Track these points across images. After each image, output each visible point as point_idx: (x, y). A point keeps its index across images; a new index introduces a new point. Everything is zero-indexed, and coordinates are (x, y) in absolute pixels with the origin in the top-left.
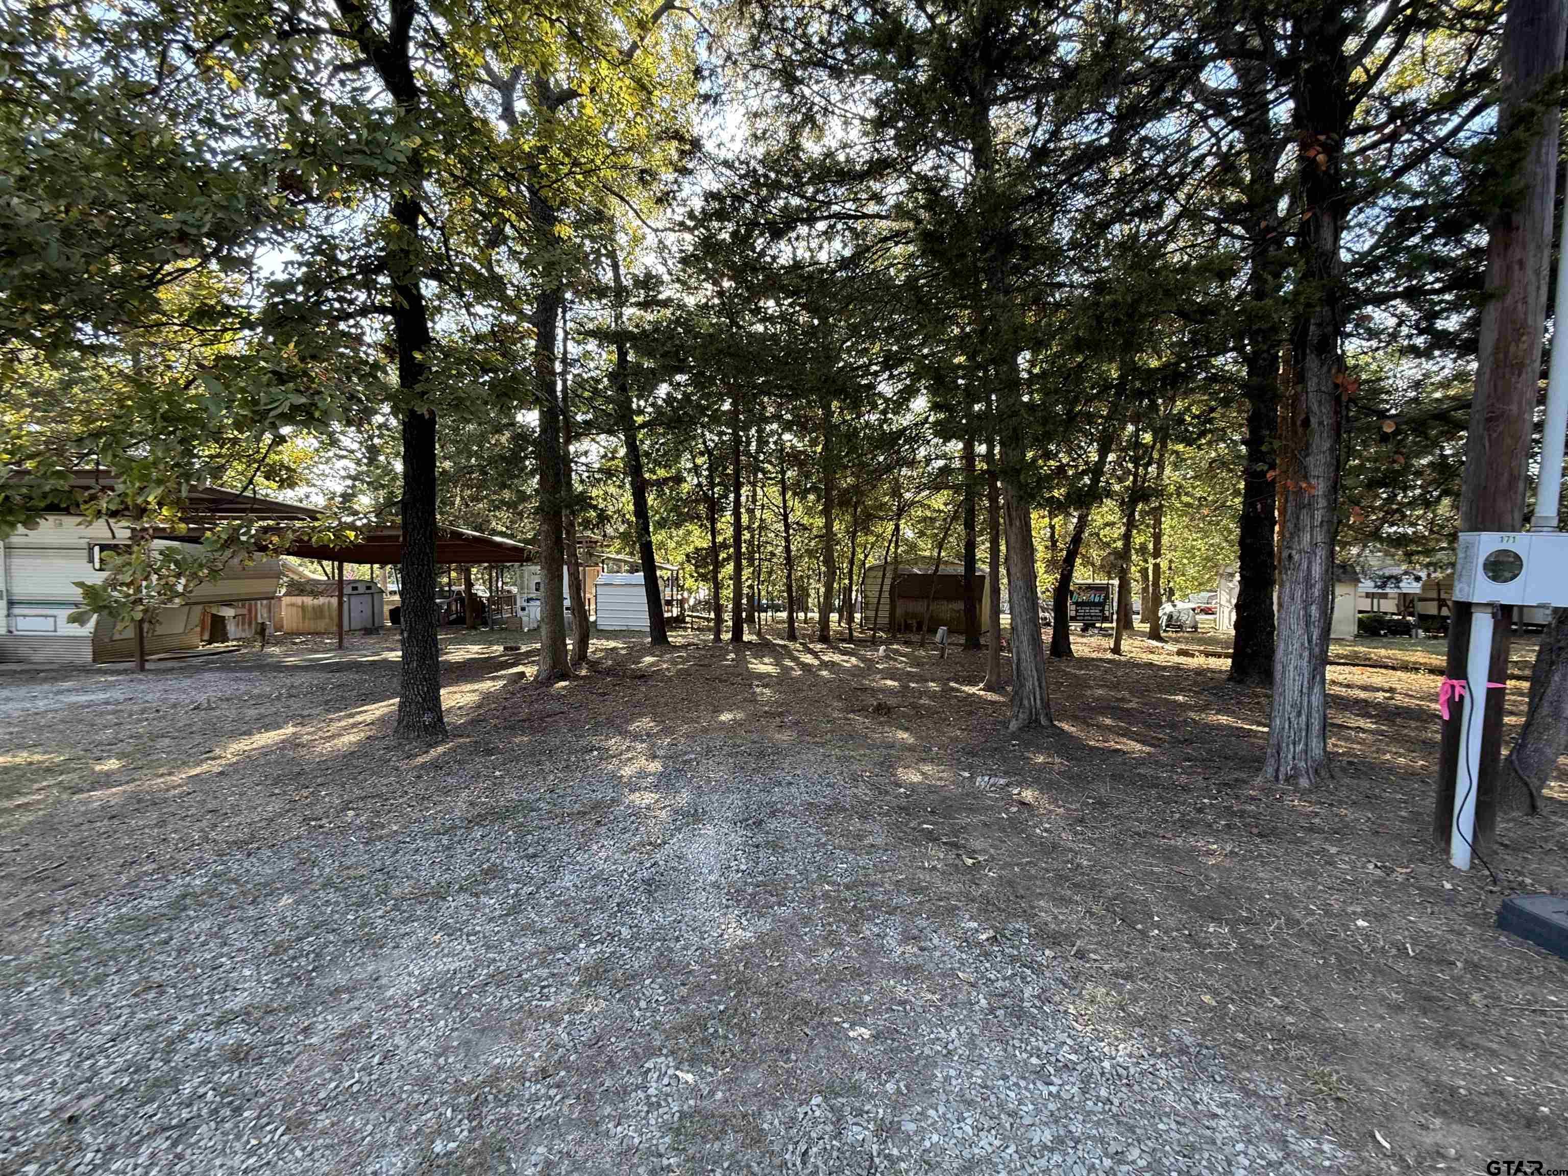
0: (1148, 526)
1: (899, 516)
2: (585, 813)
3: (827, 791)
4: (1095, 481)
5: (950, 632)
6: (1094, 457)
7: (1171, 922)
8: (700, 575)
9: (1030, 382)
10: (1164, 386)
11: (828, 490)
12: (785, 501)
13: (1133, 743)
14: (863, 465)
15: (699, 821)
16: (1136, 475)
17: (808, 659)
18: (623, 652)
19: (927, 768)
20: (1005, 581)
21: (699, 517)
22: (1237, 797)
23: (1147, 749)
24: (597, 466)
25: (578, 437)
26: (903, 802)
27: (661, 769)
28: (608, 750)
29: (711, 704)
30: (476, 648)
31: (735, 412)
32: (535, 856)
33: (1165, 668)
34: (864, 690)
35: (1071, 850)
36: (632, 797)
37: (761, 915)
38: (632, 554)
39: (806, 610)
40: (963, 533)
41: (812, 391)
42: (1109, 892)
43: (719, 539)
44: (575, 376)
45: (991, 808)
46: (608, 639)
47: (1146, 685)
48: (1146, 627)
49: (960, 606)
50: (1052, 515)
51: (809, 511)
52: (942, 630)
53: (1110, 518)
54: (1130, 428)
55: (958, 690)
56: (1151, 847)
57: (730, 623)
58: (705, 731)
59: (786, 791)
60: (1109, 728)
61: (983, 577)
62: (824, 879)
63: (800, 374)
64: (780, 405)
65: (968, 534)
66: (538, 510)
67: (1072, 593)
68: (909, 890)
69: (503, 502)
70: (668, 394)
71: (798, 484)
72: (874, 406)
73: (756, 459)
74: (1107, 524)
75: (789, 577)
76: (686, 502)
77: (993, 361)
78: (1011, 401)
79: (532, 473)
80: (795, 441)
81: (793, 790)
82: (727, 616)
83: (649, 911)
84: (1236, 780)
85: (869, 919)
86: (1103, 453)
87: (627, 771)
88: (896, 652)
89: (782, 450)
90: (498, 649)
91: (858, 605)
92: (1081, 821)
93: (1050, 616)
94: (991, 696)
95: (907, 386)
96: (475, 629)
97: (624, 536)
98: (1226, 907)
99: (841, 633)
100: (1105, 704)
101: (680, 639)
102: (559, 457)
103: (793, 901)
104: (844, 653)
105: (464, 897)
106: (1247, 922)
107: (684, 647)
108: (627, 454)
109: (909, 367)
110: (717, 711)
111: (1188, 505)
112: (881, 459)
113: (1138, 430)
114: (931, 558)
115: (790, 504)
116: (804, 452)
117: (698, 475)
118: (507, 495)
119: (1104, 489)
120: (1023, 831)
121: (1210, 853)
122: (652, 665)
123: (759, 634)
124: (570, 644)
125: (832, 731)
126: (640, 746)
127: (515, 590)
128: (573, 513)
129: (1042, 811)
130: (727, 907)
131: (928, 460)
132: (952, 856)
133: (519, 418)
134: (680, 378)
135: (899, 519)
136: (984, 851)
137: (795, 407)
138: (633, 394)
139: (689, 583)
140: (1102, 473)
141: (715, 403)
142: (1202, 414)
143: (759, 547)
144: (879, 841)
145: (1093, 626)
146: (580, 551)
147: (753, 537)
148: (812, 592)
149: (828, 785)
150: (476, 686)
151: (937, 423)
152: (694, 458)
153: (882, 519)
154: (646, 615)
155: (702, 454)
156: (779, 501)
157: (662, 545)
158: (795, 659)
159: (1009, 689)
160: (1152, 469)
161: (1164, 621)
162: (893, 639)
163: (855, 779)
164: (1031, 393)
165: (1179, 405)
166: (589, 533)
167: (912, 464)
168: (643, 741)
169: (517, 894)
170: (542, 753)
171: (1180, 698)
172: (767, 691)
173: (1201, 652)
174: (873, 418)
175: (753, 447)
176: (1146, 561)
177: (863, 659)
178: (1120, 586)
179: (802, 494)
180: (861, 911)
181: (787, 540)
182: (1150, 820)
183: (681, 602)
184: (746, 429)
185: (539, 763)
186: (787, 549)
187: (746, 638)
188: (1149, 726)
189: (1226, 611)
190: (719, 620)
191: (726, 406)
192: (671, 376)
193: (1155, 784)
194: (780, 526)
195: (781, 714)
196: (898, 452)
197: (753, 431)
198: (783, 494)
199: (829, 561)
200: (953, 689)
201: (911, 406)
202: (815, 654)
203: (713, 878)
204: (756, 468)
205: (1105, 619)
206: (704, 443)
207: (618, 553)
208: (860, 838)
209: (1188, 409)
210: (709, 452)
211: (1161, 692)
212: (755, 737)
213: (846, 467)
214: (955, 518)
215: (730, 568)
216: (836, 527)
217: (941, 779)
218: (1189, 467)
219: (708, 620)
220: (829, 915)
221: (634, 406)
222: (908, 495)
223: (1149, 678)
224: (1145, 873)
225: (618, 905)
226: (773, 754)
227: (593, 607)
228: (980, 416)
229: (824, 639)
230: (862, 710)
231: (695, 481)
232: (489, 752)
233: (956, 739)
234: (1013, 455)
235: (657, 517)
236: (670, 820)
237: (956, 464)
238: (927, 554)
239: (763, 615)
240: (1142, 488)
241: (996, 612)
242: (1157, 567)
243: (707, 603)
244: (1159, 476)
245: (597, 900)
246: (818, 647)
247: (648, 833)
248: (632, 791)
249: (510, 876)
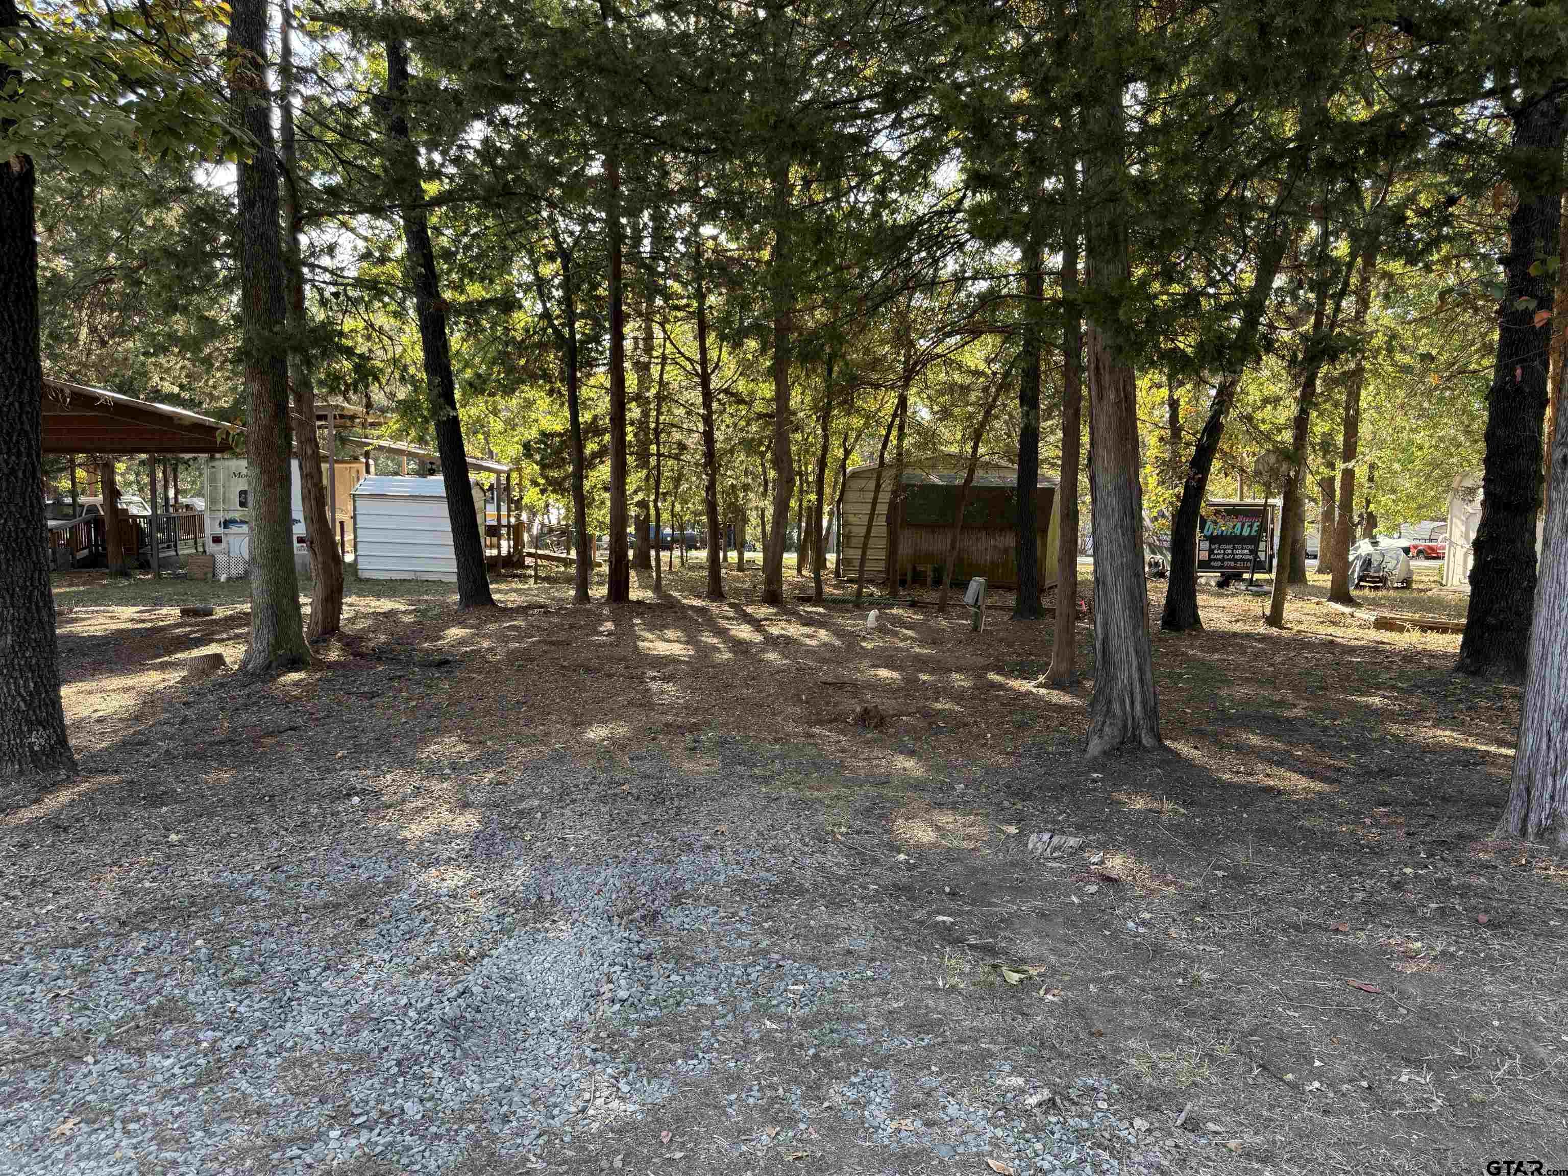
0: (1336, 405)
1: (907, 379)
2: (337, 906)
3: (773, 860)
4: (1250, 322)
5: (992, 586)
6: (1249, 279)
7: (1341, 1069)
8: (551, 482)
9: (1141, 141)
10: (1372, 153)
11: (782, 331)
12: (703, 350)
13: (1295, 777)
14: (843, 287)
15: (546, 915)
16: (1319, 315)
17: (744, 632)
18: (408, 619)
19: (946, 818)
20: (1088, 499)
21: (547, 377)
22: (1459, 863)
23: (1318, 786)
24: (352, 273)
25: (315, 218)
26: (903, 877)
27: (476, 827)
28: (377, 794)
29: (570, 711)
30: (129, 612)
31: (611, 178)
32: (246, 982)
33: (1352, 650)
34: (840, 685)
35: (1183, 956)
36: (423, 877)
37: (654, 1075)
38: (421, 440)
39: (741, 546)
40: (1018, 413)
41: (750, 143)
42: (1244, 1023)
43: (585, 417)
44: (307, 100)
45: (1054, 886)
46: (378, 596)
47: (1323, 679)
48: (1326, 580)
49: (1009, 541)
50: (1173, 382)
51: (746, 369)
52: (977, 583)
53: (1273, 389)
54: (1314, 229)
55: (1001, 687)
56: (1315, 947)
57: (605, 569)
58: (559, 758)
59: (700, 859)
60: (1254, 752)
61: (1050, 492)
62: (763, 1011)
63: (734, 110)
64: (694, 170)
65: (1026, 415)
66: (241, 356)
67: (1203, 522)
68: (911, 1027)
69: (172, 337)
70: (486, 141)
71: (726, 320)
72: (866, 176)
73: (651, 270)
74: (1266, 401)
75: (711, 488)
76: (521, 347)
77: (1078, 99)
78: (1107, 172)
79: (228, 285)
80: (723, 238)
81: (714, 858)
82: (601, 556)
83: (455, 1072)
84: (1460, 836)
85: (840, 1076)
86: (1266, 272)
87: (416, 830)
88: (898, 621)
89: (699, 254)
90: (170, 613)
91: (833, 540)
92: (1204, 906)
93: (1165, 559)
94: (1057, 697)
95: (925, 141)
96: (125, 574)
97: (407, 408)
98: (1432, 1043)
99: (803, 588)
100: (1250, 710)
101: (513, 597)
102: (279, 255)
103: (710, 1049)
104: (807, 621)
105: (115, 1057)
106: (1461, 1064)
107: (523, 610)
108: (409, 254)
109: (929, 105)
110: (581, 723)
111: (1406, 369)
112: (877, 275)
113: (1326, 234)
114: (960, 457)
115: (713, 354)
116: (738, 260)
117: (544, 296)
118: (180, 324)
119: (1264, 336)
120: (1106, 925)
121: (1410, 956)
122: (462, 642)
123: (657, 587)
124: (307, 604)
125: (782, 757)
126: (436, 786)
127: (200, 504)
128: (308, 362)
129: (1138, 892)
130: (594, 1062)
131: (959, 280)
132: (984, 968)
133: (199, 177)
134: (508, 111)
135: (906, 386)
136: (1041, 960)
137: (722, 176)
138: (419, 137)
139: (531, 496)
140: (1261, 310)
141: (573, 161)
142: (1437, 206)
143: (657, 433)
144: (861, 945)
145: (1238, 577)
146: (324, 433)
147: (646, 414)
148: (753, 516)
149: (774, 850)
150: (129, 681)
151: (977, 210)
152: (535, 264)
153: (877, 386)
154: (451, 553)
155: (551, 257)
156: (692, 350)
157: (479, 425)
158: (721, 633)
159: (1089, 684)
160: (1348, 304)
161: (1356, 571)
162: (893, 599)
163: (821, 839)
164: (1144, 162)
165: (1398, 191)
166: (339, 400)
167: (930, 286)
168: (444, 778)
169: (214, 1048)
170: (258, 800)
171: (1376, 701)
172: (669, 687)
173: (1415, 623)
174: (865, 197)
175: (646, 246)
176: (1332, 466)
177: (839, 633)
178: (1286, 508)
179: (736, 340)
180: (827, 1063)
181: (708, 420)
182: (1316, 903)
183: (516, 531)
184: (634, 213)
185: (251, 819)
186: (708, 437)
187: (634, 595)
188: (1322, 747)
189: (1460, 553)
190: (585, 563)
191: (595, 169)
192: (492, 109)
193: (1328, 843)
194: (696, 397)
195: (693, 728)
196: (907, 263)
197: (646, 216)
198: (701, 337)
199: (782, 461)
200: (993, 685)
201: (932, 179)
202: (757, 624)
203: (568, 1014)
204: (653, 290)
205: (1258, 566)
206: (555, 236)
207: (396, 437)
208: (828, 938)
209: (1411, 199)
210: (566, 256)
211: (1345, 690)
212: (647, 767)
213: (812, 289)
214: (1004, 387)
215: (603, 472)
216: (795, 399)
217: (969, 837)
218: (1410, 303)
219: (567, 563)
220: (772, 1073)
221: (422, 161)
222: (923, 344)
223: (1327, 666)
224: (1304, 991)
225: (399, 1063)
226: (680, 796)
227: (349, 537)
228: (1050, 199)
229: (773, 597)
230: (835, 720)
231: (539, 308)
232: (156, 800)
233: (996, 770)
234: (1110, 270)
235: (468, 374)
236: (492, 915)
237: (1014, 286)
238: (954, 449)
239: (665, 555)
240: (1328, 337)
241: (1070, 552)
242: (1349, 475)
243: (564, 532)
244: (1359, 316)
245: (360, 1056)
246: (764, 611)
247: (452, 939)
248: (425, 866)
249: (199, 1018)
